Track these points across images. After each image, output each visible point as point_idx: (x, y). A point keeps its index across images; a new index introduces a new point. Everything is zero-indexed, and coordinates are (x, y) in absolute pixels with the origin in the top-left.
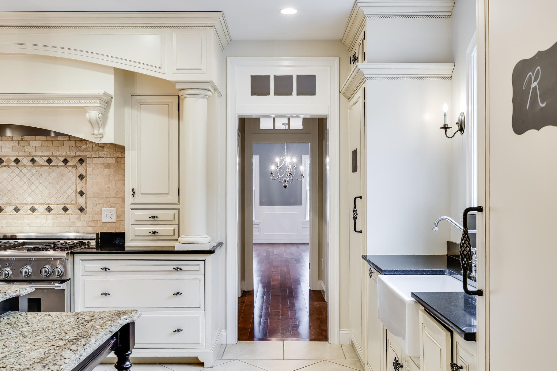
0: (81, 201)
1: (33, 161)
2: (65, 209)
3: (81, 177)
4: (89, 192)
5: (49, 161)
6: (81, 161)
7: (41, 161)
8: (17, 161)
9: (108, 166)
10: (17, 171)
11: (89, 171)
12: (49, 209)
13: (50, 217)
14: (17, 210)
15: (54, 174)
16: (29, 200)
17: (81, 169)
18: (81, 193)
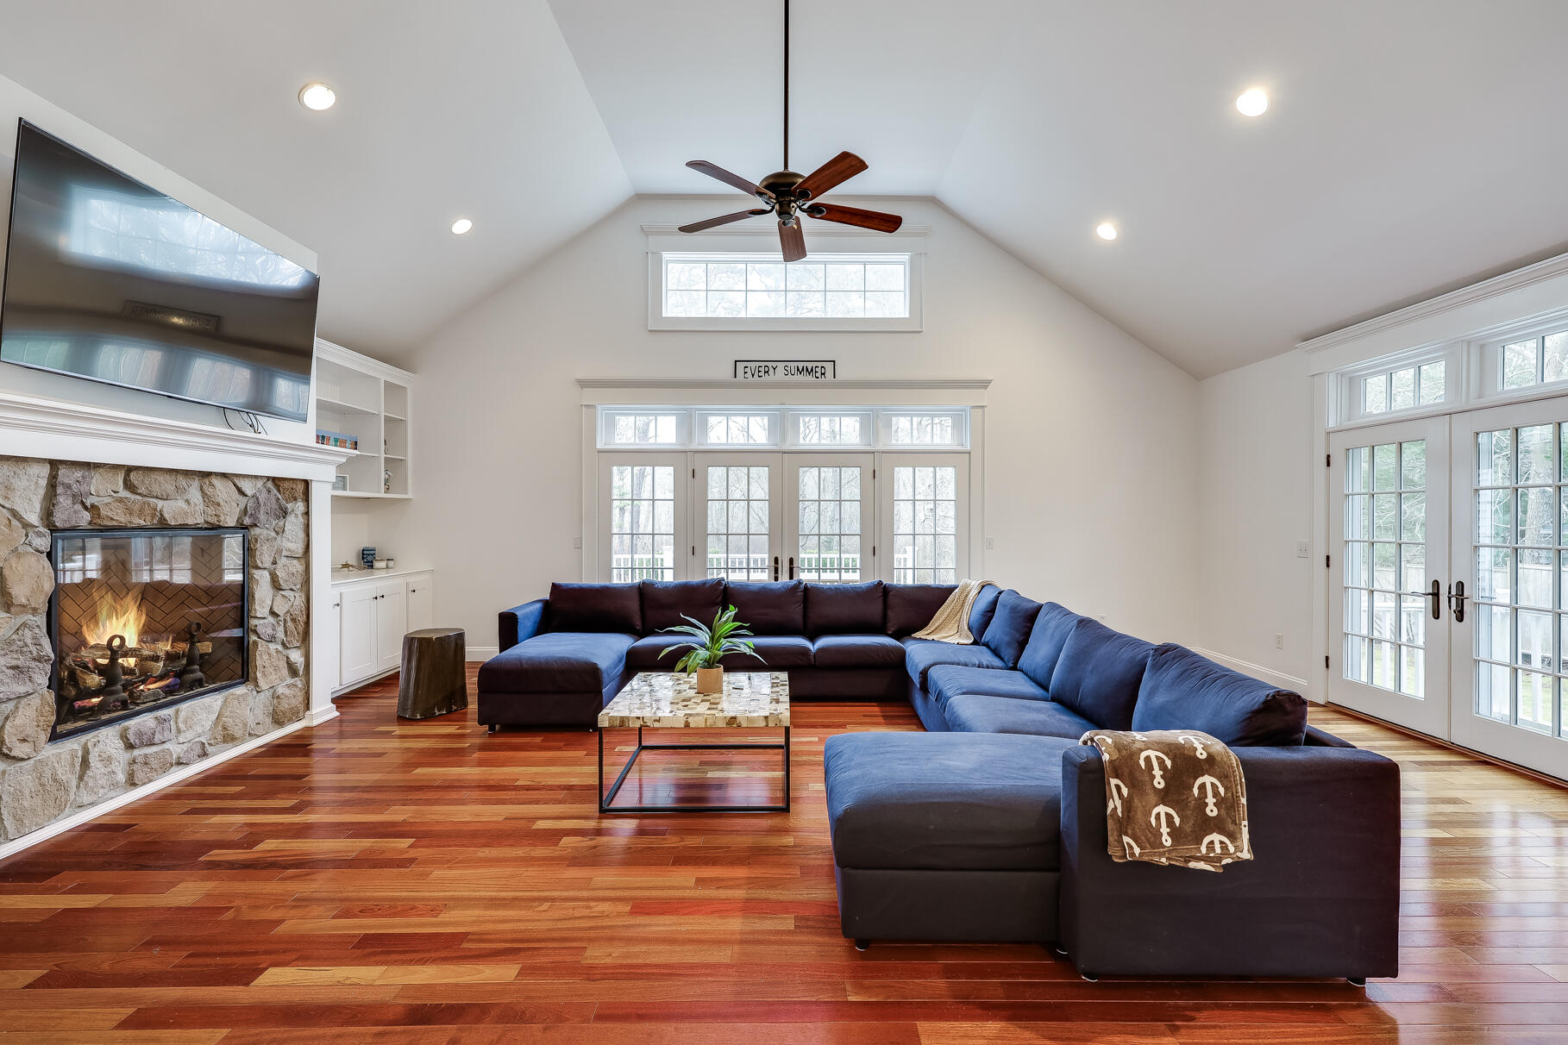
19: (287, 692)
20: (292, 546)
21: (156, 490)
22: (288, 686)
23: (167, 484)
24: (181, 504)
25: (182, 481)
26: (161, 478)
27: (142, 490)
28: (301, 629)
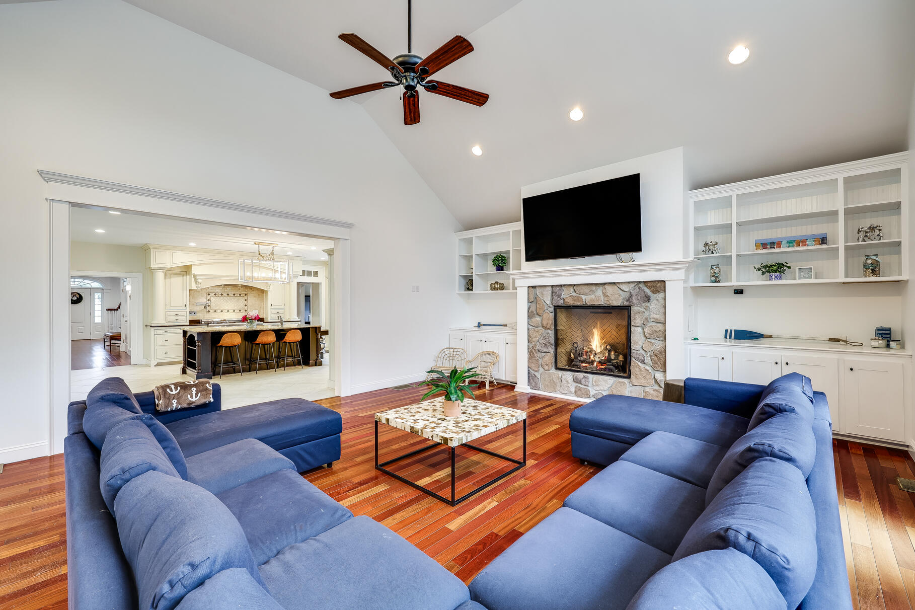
0: (246, 308)
1: (228, 295)
2: (240, 311)
3: (246, 300)
4: (248, 305)
5: (234, 295)
6: (246, 295)
7: (232, 295)
8: (222, 294)
9: (255, 297)
10: (222, 298)
11: (249, 298)
12: (234, 311)
13: (234, 313)
14: (222, 311)
15: (236, 299)
16: (227, 308)
17: (246, 298)
18: (246, 305)
19: (652, 392)
20: (656, 316)
21: (582, 292)
22: (654, 390)
23: (586, 290)
24: (593, 297)
25: (594, 288)
26: (584, 287)
27: (578, 292)
28: (662, 362)
